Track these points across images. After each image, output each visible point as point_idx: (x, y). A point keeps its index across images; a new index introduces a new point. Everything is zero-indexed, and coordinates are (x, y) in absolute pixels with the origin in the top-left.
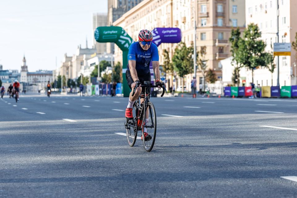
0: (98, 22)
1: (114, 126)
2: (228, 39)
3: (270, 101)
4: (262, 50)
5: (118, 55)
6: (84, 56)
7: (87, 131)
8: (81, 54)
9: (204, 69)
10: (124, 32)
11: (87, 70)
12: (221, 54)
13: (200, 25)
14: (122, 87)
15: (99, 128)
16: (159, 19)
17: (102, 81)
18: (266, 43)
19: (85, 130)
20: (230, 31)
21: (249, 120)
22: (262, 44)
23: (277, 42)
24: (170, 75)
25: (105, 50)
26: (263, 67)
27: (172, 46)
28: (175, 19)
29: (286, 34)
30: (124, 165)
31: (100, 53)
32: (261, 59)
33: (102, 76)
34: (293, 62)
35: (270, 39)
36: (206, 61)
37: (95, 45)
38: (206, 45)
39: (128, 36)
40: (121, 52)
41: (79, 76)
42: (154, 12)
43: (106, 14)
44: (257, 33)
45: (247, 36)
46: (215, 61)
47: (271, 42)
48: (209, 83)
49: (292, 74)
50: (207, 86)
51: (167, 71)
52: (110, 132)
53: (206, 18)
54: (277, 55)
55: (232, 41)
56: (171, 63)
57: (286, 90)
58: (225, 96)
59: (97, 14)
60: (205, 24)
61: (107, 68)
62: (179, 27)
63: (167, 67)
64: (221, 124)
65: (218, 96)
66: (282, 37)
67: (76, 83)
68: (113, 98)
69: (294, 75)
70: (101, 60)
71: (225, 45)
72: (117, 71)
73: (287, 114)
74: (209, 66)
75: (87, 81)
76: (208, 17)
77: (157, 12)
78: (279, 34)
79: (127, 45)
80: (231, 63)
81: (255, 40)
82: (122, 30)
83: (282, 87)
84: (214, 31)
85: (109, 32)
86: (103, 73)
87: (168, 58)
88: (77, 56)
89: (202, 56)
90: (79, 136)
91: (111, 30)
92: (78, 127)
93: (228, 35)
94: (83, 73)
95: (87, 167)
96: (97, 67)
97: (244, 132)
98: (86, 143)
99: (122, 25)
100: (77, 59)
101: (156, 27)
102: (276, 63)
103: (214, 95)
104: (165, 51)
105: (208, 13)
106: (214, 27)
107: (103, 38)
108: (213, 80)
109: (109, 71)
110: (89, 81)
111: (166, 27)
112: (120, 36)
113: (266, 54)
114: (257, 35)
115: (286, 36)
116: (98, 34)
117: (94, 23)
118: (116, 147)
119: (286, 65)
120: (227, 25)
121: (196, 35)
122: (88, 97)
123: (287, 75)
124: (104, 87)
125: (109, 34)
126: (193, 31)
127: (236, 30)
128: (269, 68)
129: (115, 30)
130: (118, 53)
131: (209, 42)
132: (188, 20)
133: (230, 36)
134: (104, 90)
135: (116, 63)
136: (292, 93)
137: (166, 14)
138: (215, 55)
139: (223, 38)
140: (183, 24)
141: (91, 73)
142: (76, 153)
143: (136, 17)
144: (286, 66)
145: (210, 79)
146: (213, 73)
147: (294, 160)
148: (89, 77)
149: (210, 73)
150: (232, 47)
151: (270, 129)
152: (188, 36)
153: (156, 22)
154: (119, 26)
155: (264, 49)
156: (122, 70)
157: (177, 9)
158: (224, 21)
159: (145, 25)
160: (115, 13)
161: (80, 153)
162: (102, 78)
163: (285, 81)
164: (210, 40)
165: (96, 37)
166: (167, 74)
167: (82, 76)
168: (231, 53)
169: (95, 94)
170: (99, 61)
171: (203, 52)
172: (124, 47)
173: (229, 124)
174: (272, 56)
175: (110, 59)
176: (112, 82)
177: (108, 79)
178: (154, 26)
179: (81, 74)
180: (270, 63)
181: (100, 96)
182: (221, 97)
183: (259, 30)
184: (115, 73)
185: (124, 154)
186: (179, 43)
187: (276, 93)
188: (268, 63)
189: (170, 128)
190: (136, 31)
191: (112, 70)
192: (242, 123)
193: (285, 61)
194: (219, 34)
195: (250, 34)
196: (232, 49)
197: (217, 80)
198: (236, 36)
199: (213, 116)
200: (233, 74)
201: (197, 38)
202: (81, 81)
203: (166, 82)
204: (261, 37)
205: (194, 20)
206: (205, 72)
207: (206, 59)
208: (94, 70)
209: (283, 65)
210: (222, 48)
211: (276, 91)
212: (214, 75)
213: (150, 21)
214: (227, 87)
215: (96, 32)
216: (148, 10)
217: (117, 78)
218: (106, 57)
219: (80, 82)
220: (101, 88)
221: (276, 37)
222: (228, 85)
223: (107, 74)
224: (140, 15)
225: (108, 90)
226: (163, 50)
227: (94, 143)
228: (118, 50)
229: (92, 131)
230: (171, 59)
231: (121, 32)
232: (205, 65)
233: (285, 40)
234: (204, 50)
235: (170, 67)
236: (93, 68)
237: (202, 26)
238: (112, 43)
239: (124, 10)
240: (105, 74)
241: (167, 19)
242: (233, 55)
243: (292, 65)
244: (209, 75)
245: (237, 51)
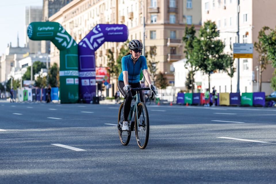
0: (31, 17)
1: (51, 136)
2: (181, 38)
3: (228, 110)
4: (221, 51)
5: (54, 55)
6: (15, 56)
7: (19, 142)
8: (11, 54)
9: (154, 72)
10: (62, 29)
11: (19, 72)
12: (173, 55)
13: (149, 22)
14: (59, 93)
15: (32, 138)
16: (102, 14)
17: (35, 85)
18: (225, 44)
19: (16, 140)
20: (183, 29)
21: (205, 131)
22: (220, 44)
23: (237, 42)
24: (114, 78)
25: (40, 50)
26: (221, 71)
27: (117, 45)
28: (121, 14)
29: (247, 34)
30: (62, 180)
31: (33, 52)
32: (219, 61)
33: (36, 78)
34: (256, 66)
35: (229, 39)
36: (157, 63)
37: (28, 43)
38: (156, 45)
39: (66, 33)
40: (59, 51)
41: (9, 78)
42: (97, 5)
43: (41, 8)
44: (214, 32)
45: (204, 35)
46: (167, 63)
47: (231, 42)
48: (159, 89)
49: (254, 79)
50: (157, 92)
51: (111, 74)
52: (46, 144)
53: (156, 14)
54: (237, 57)
55: (186, 40)
56: (116, 65)
57: (247, 97)
58: (177, 104)
59: (31, 7)
60: (155, 21)
61: (42, 70)
62: (125, 24)
63: (111, 70)
64: (173, 135)
65: (169, 104)
66: (243, 36)
67: (5, 87)
68: (48, 105)
69: (256, 80)
70: (34, 61)
71: (178, 45)
72: (53, 73)
73: (248, 124)
74: (160, 68)
75: (18, 85)
76: (159, 12)
77: (100, 6)
78: (240, 33)
79: (65, 44)
80: (185, 66)
81: (212, 39)
82: (59, 27)
83: (242, 93)
84: (165, 28)
85: (44, 28)
86: (36, 76)
87: (112, 59)
88: (6, 56)
89: (151, 57)
90: (9, 147)
91: (46, 26)
92: (8, 138)
93: (181, 34)
94: (13, 75)
95: (19, 182)
96: (29, 69)
97: (199, 144)
98: (17, 155)
99: (60, 21)
100: (7, 59)
101: (99, 23)
102: (236, 66)
103: (165, 102)
104: (110, 51)
105: (158, 8)
106: (165, 24)
107: (38, 35)
108: (164, 86)
109: (44, 74)
110: (20, 85)
111: (110, 23)
112: (57, 33)
113: (225, 56)
114: (214, 34)
115: (247, 36)
116: (31, 30)
117: (27, 18)
118: (53, 160)
119: (247, 68)
120: (181, 22)
121: (144, 33)
122: (19, 104)
123: (249, 80)
124: (38, 92)
125: (44, 31)
126: (142, 29)
127: (190, 27)
128: (228, 71)
129: (51, 26)
130: (54, 53)
131: (159, 42)
132: (136, 15)
133: (184, 35)
134: (38, 95)
135: (52, 64)
136: (254, 101)
137: (111, 8)
138: (166, 57)
139: (175, 37)
140: (130, 21)
141: (23, 75)
142: (6, 167)
143: (75, 12)
144: (247, 70)
145: (161, 84)
146: (164, 77)
147: (255, 175)
148: (20, 80)
149: (160, 77)
150: (186, 48)
151: (228, 141)
152: (136, 34)
153: (99, 18)
154: (57, 21)
155: (222, 51)
156: (58, 73)
157: (124, 3)
158: (177, 17)
159: (86, 20)
160: (51, 7)
161: (11, 166)
162: (36, 81)
163: (246, 87)
164: (161, 39)
165: (29, 34)
166: (111, 78)
167: (12, 79)
168: (185, 54)
169: (27, 100)
170: (32, 62)
171: (153, 53)
172: (62, 46)
173: (182, 135)
174: (231, 58)
175: (45, 59)
176: (47, 86)
177: (42, 83)
178: (97, 22)
179: (11, 76)
180: (229, 66)
181: (33, 103)
182: (173, 104)
183: (217, 28)
184: (51, 76)
185: (62, 168)
186: (125, 43)
187: (236, 100)
188: (227, 66)
189: (115, 139)
190: (75, 28)
191: (47, 72)
192: (196, 134)
193: (246, 65)
194: (171, 32)
195: (206, 32)
196: (186, 50)
197: (168, 85)
198: (191, 35)
199: (163, 125)
200: (186, 78)
201: (145, 37)
202: (12, 85)
203: (110, 87)
204: (219, 36)
205: (142, 15)
206: (154, 76)
207: (156, 61)
208: (26, 73)
209: (244, 69)
210: (174, 48)
211: (236, 98)
212: (165, 79)
213: (92, 16)
214: (180, 93)
215: (29, 28)
216: (90, 3)
217: (53, 82)
218: (41, 57)
219: (10, 86)
220: (35, 93)
221: (236, 37)
222: (182, 91)
223: (41, 77)
224: (81, 9)
225: (43, 95)
226: (107, 50)
227: (27, 155)
228: (55, 49)
229: (25, 142)
230: (115, 60)
231: (59, 29)
232: (155, 68)
233: (247, 40)
234: (154, 51)
235: (114, 70)
236: (25, 69)
237: (152, 24)
238: (48, 41)
239: (63, 3)
240: (39, 77)
241: (111, 14)
242: (187, 57)
243: (254, 69)
244: (159, 79)
245: (192, 52)
